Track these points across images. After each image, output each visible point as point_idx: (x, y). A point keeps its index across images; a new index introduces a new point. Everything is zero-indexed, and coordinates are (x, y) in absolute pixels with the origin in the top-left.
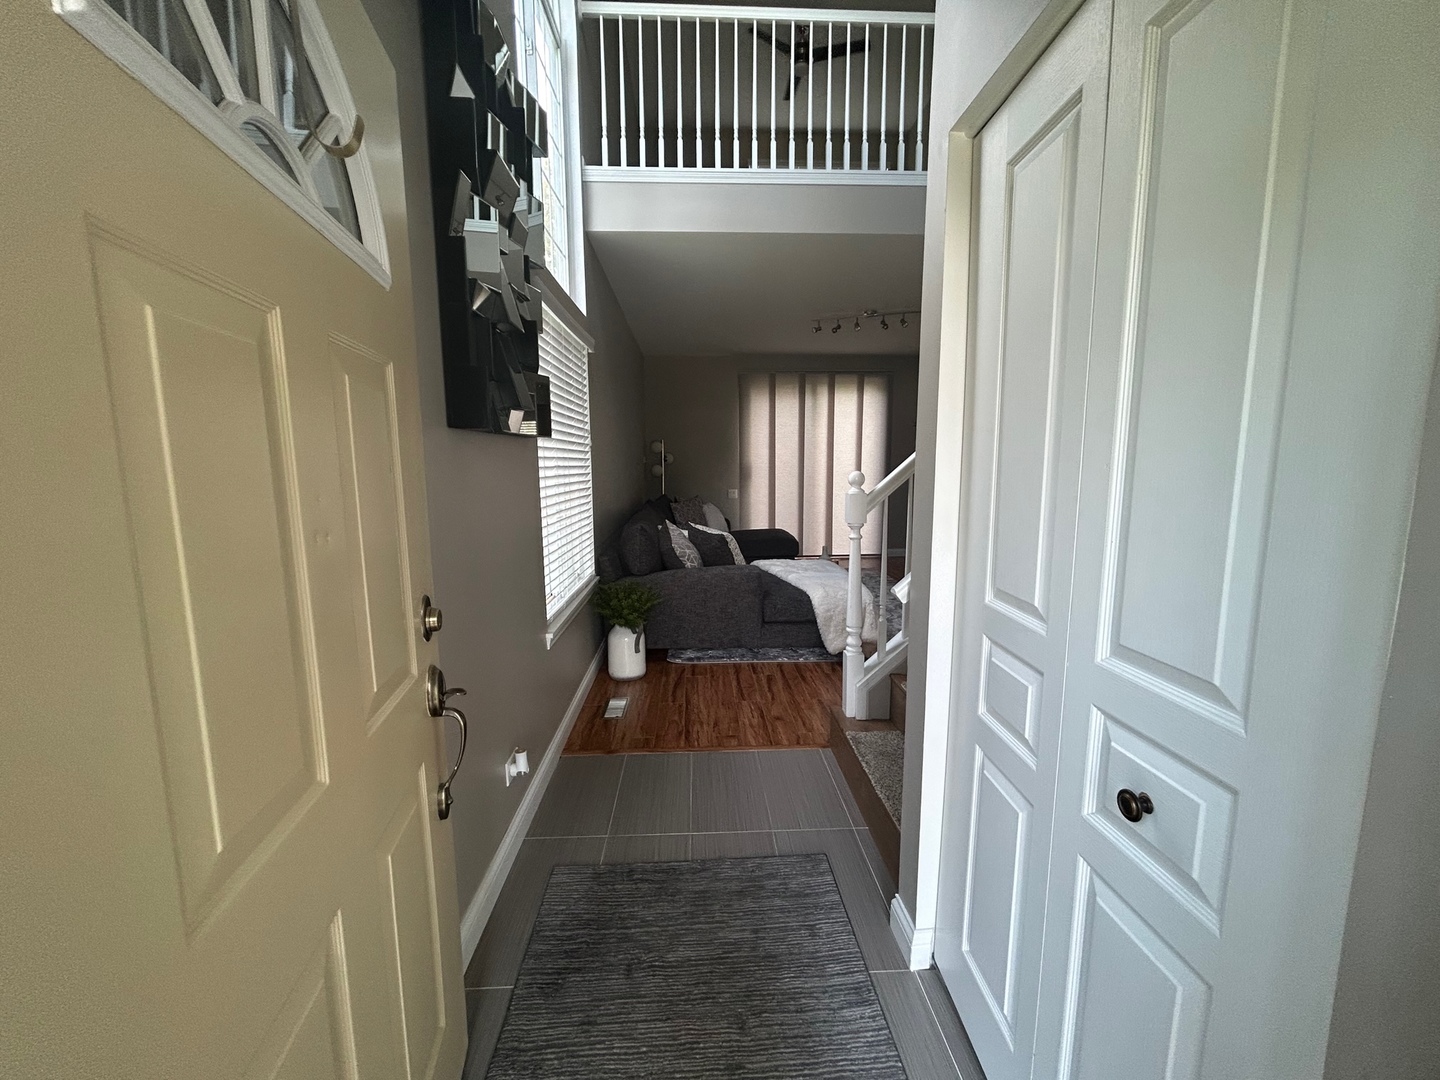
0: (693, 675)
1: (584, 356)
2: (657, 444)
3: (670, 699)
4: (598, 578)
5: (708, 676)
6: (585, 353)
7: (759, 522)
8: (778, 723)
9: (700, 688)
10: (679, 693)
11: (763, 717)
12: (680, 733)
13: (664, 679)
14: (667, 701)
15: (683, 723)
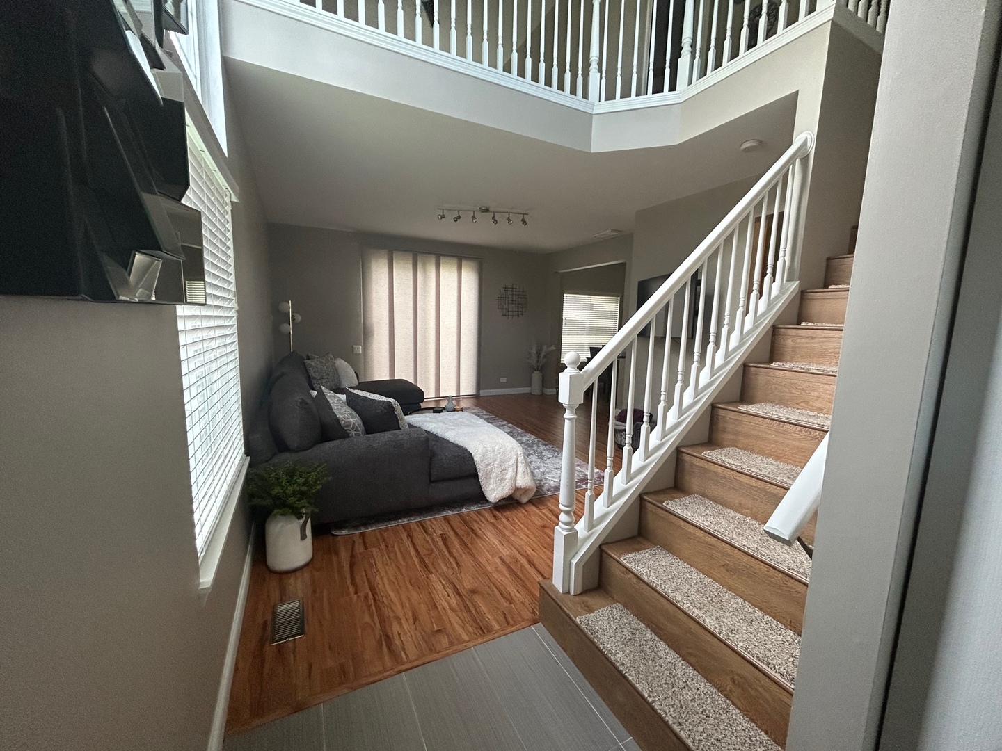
0: (366, 548)
1: (227, 204)
2: (285, 304)
3: (351, 589)
4: (249, 458)
5: (383, 547)
6: (227, 200)
7: (380, 373)
8: (477, 598)
9: (380, 566)
10: (358, 579)
11: (458, 593)
12: (380, 642)
13: (334, 558)
14: (348, 594)
15: (378, 624)
